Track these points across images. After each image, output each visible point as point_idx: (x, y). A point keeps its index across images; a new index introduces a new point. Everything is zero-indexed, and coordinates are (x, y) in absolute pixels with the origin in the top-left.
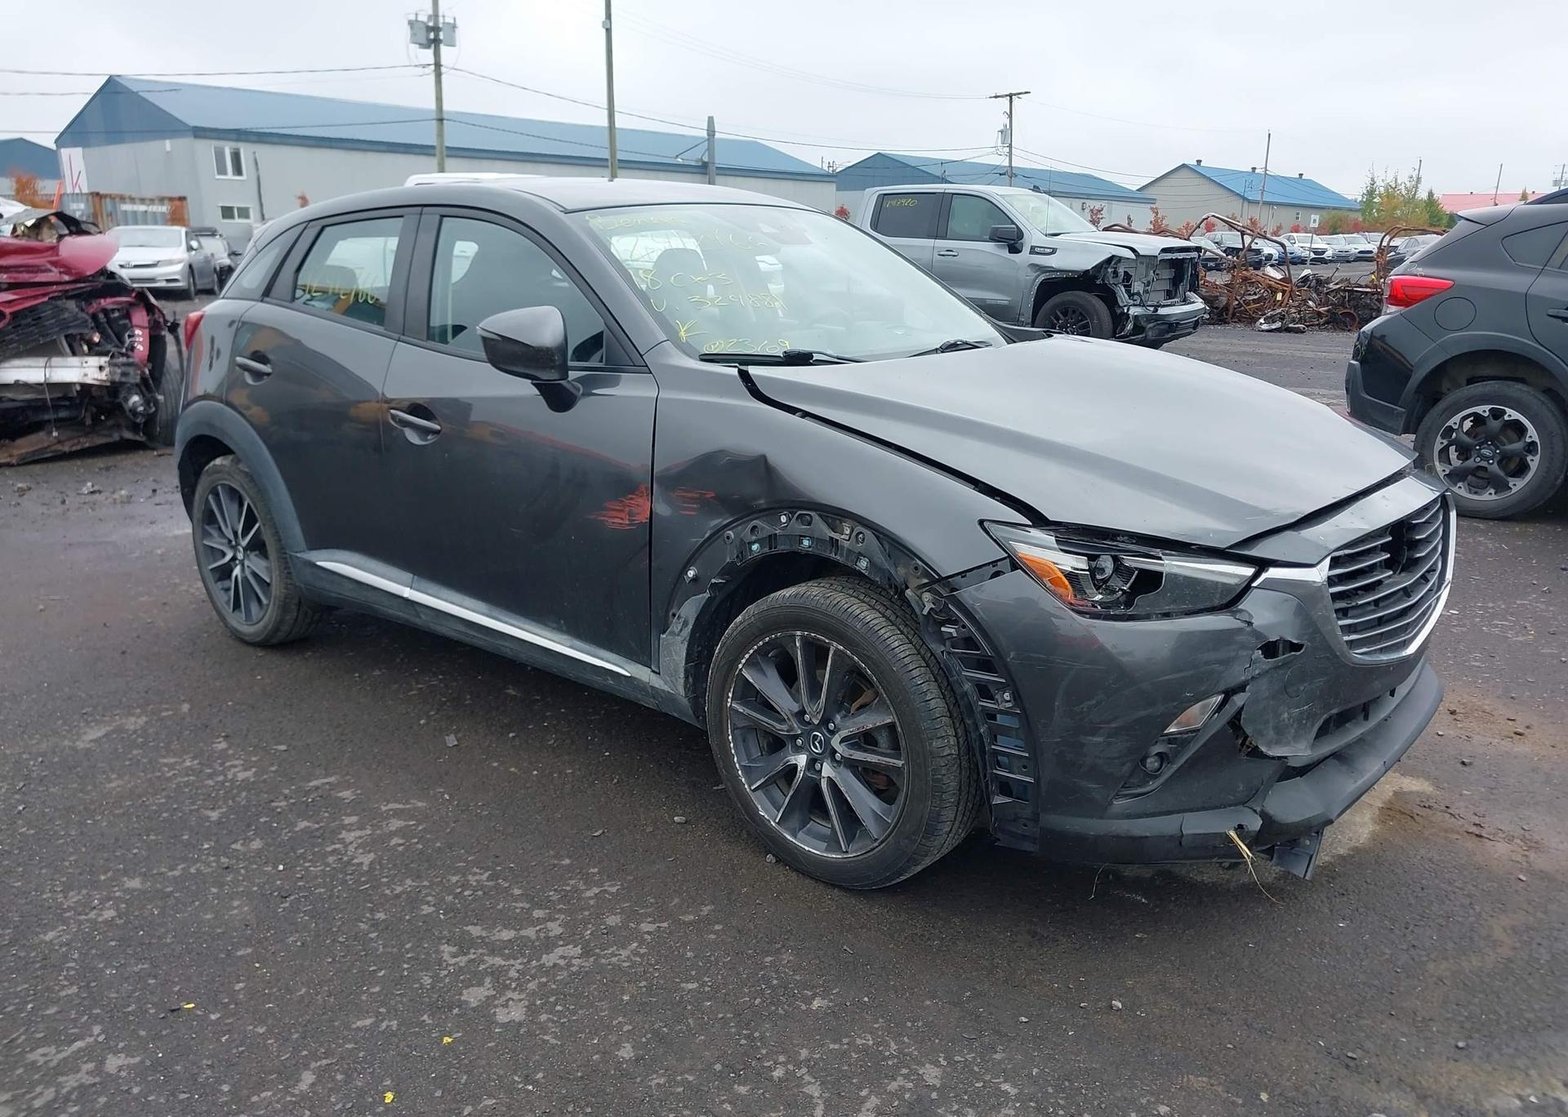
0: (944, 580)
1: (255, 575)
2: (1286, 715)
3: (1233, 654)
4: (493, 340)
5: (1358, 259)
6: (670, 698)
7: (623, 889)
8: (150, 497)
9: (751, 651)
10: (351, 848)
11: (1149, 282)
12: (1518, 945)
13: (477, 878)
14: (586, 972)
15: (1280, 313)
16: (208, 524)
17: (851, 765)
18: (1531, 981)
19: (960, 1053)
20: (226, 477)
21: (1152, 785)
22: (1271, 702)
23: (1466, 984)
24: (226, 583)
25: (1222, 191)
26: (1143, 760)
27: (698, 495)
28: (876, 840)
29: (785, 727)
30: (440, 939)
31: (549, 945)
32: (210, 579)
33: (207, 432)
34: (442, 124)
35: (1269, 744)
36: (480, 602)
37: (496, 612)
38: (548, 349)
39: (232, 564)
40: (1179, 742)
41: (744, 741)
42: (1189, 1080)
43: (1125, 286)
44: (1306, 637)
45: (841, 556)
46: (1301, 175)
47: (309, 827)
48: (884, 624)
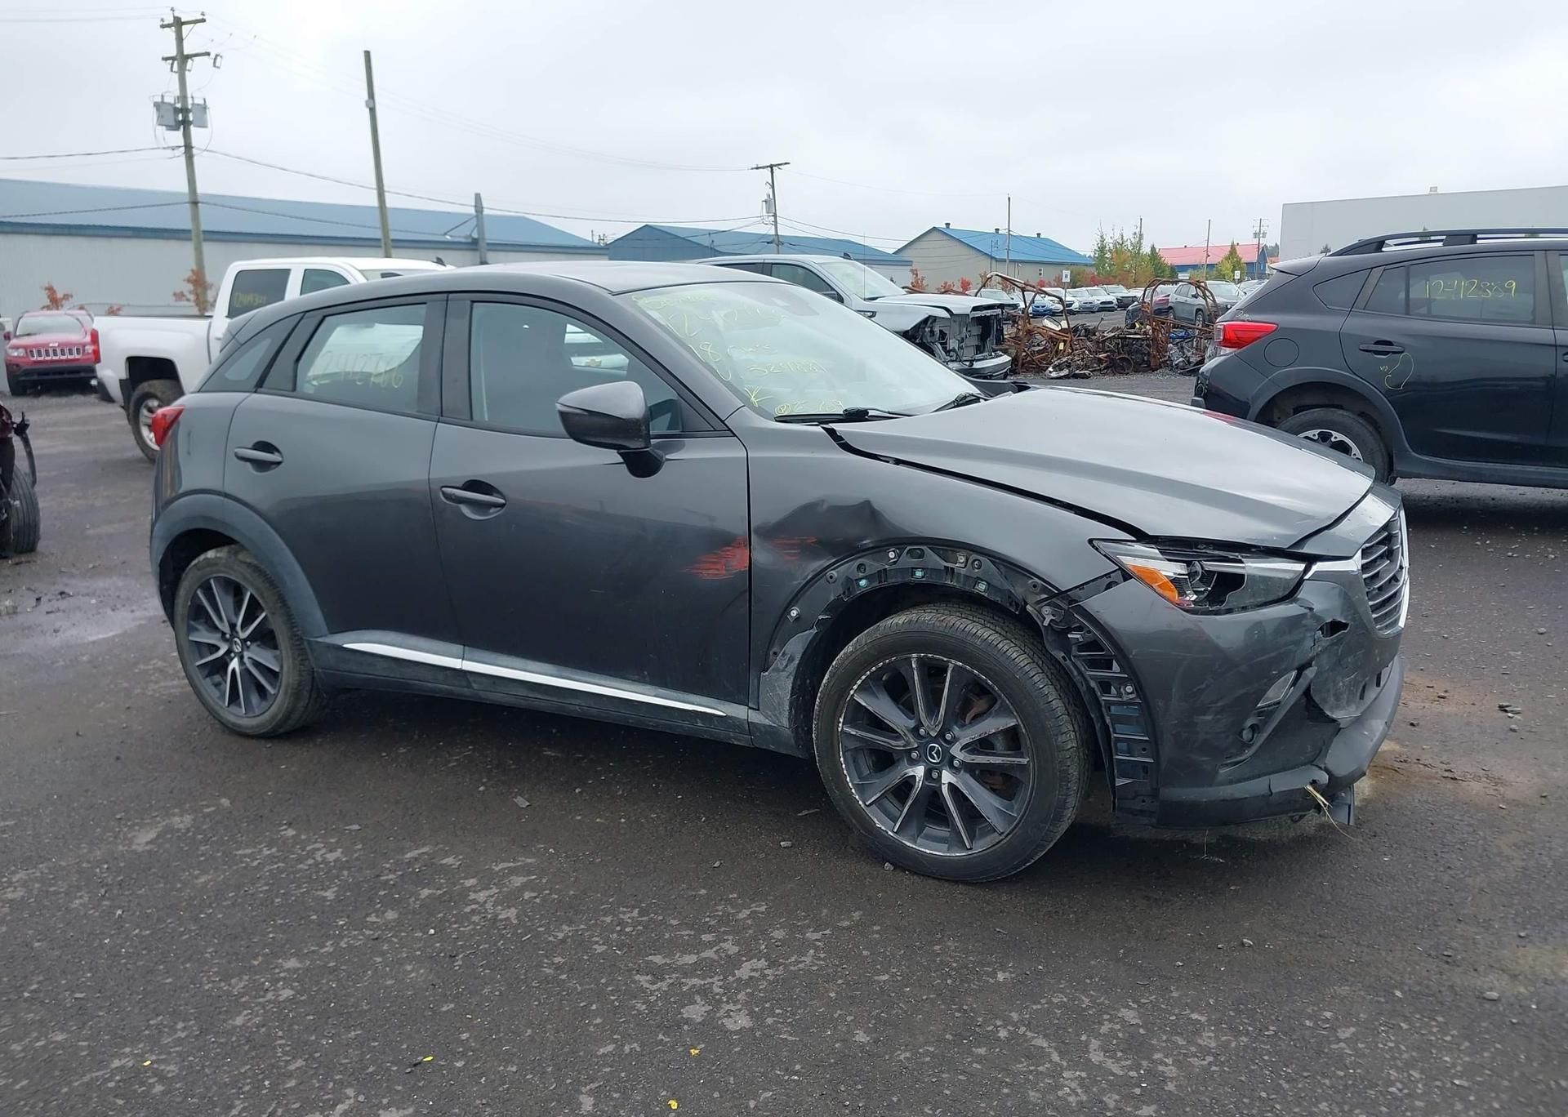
0: (1062, 594)
1: (257, 664)
2: (1341, 684)
3: (1301, 636)
4: (577, 414)
5: (1101, 310)
6: (771, 732)
7: (771, 908)
8: (36, 606)
9: (864, 677)
10: (489, 906)
11: (963, 339)
12: (1525, 857)
13: (628, 915)
14: (783, 979)
15: (1066, 361)
16: (194, 620)
17: (969, 768)
18: (1547, 882)
19: (1142, 996)
20: (223, 569)
21: (1248, 753)
22: (1331, 673)
23: (1503, 892)
24: (217, 678)
25: (974, 252)
26: (1240, 734)
27: (799, 541)
28: (1002, 833)
29: (901, 743)
30: (630, 971)
31: (733, 962)
32: (198, 676)
33: (202, 525)
34: (197, 207)
35: (1331, 709)
36: (547, 665)
37: (567, 672)
38: (638, 420)
39: (226, 658)
40: (1267, 714)
41: (854, 761)
42: (1335, 990)
43: (941, 344)
44: (1350, 617)
45: (958, 582)
46: (1039, 235)
47: (433, 894)
48: (1000, 639)
